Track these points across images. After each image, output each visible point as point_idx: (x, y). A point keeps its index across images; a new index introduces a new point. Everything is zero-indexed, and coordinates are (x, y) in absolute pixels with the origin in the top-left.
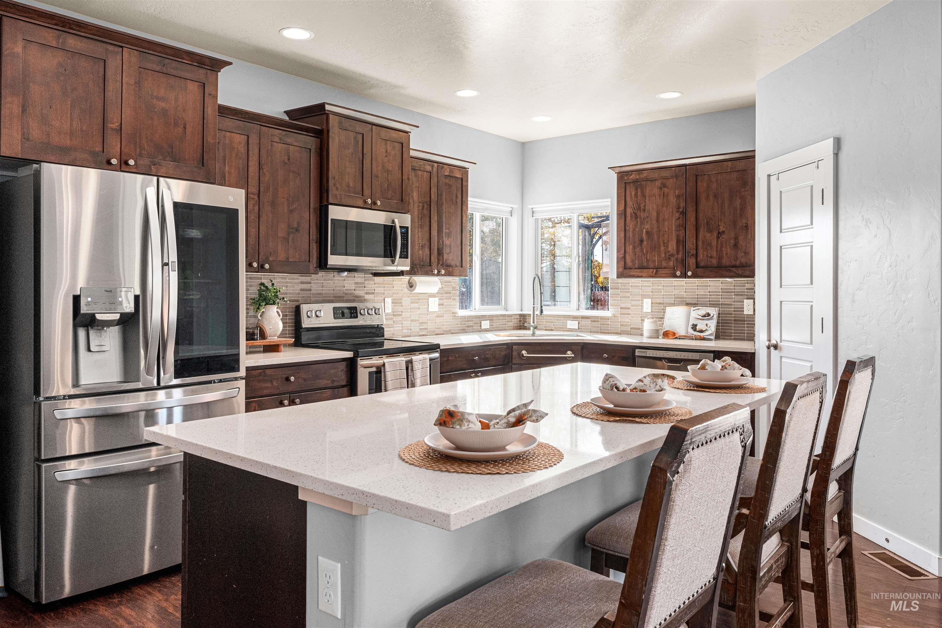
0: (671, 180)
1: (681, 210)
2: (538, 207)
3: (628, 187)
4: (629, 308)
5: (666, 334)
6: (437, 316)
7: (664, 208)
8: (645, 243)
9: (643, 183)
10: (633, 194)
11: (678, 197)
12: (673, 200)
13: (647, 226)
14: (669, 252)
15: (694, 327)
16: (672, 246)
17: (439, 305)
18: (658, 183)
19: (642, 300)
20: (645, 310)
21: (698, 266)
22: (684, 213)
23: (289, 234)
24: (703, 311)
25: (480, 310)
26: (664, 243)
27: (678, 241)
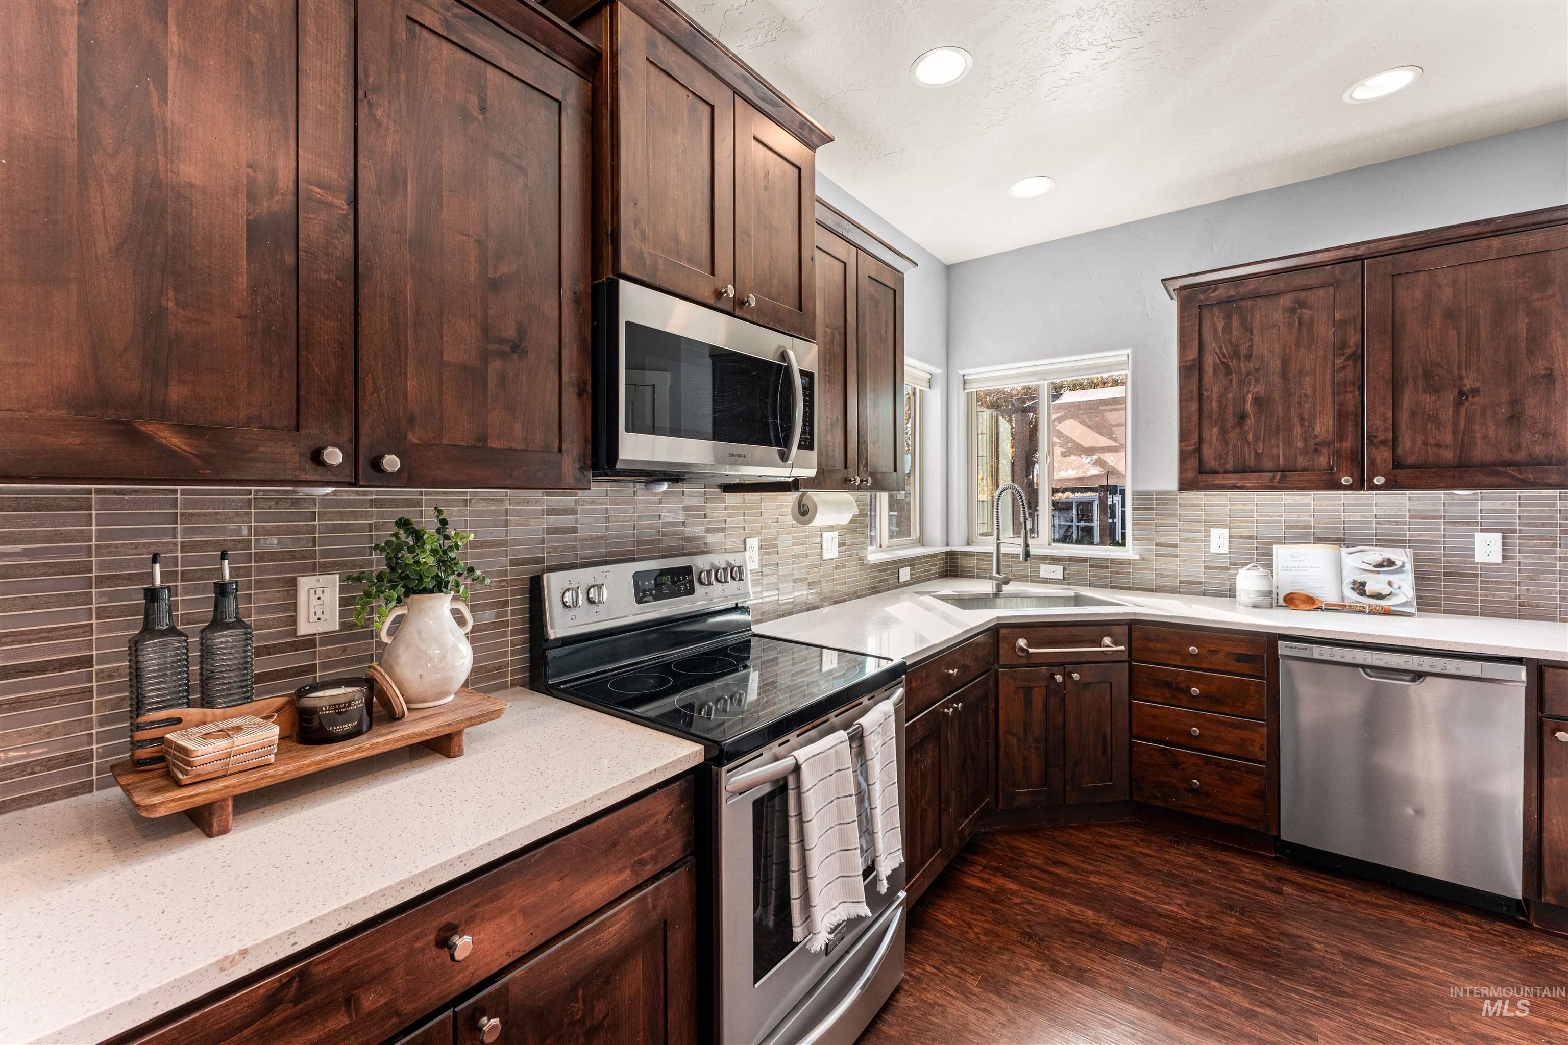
0: (1321, 292)
1: (1349, 351)
2: (972, 373)
3: (1206, 314)
4: (1176, 546)
5: (1292, 601)
6: (836, 568)
7: (1302, 350)
8: (1251, 421)
9: (1244, 303)
10: (1220, 326)
11: (1341, 325)
12: (1324, 331)
13: (1258, 389)
14: (1316, 437)
15: (1360, 588)
16: (1324, 425)
17: (840, 545)
18: (1286, 301)
19: (1207, 531)
20: (1214, 548)
21: (1397, 464)
22: (1356, 357)
24: (1377, 554)
25: (891, 548)
26: (1302, 419)
27: (1340, 415)
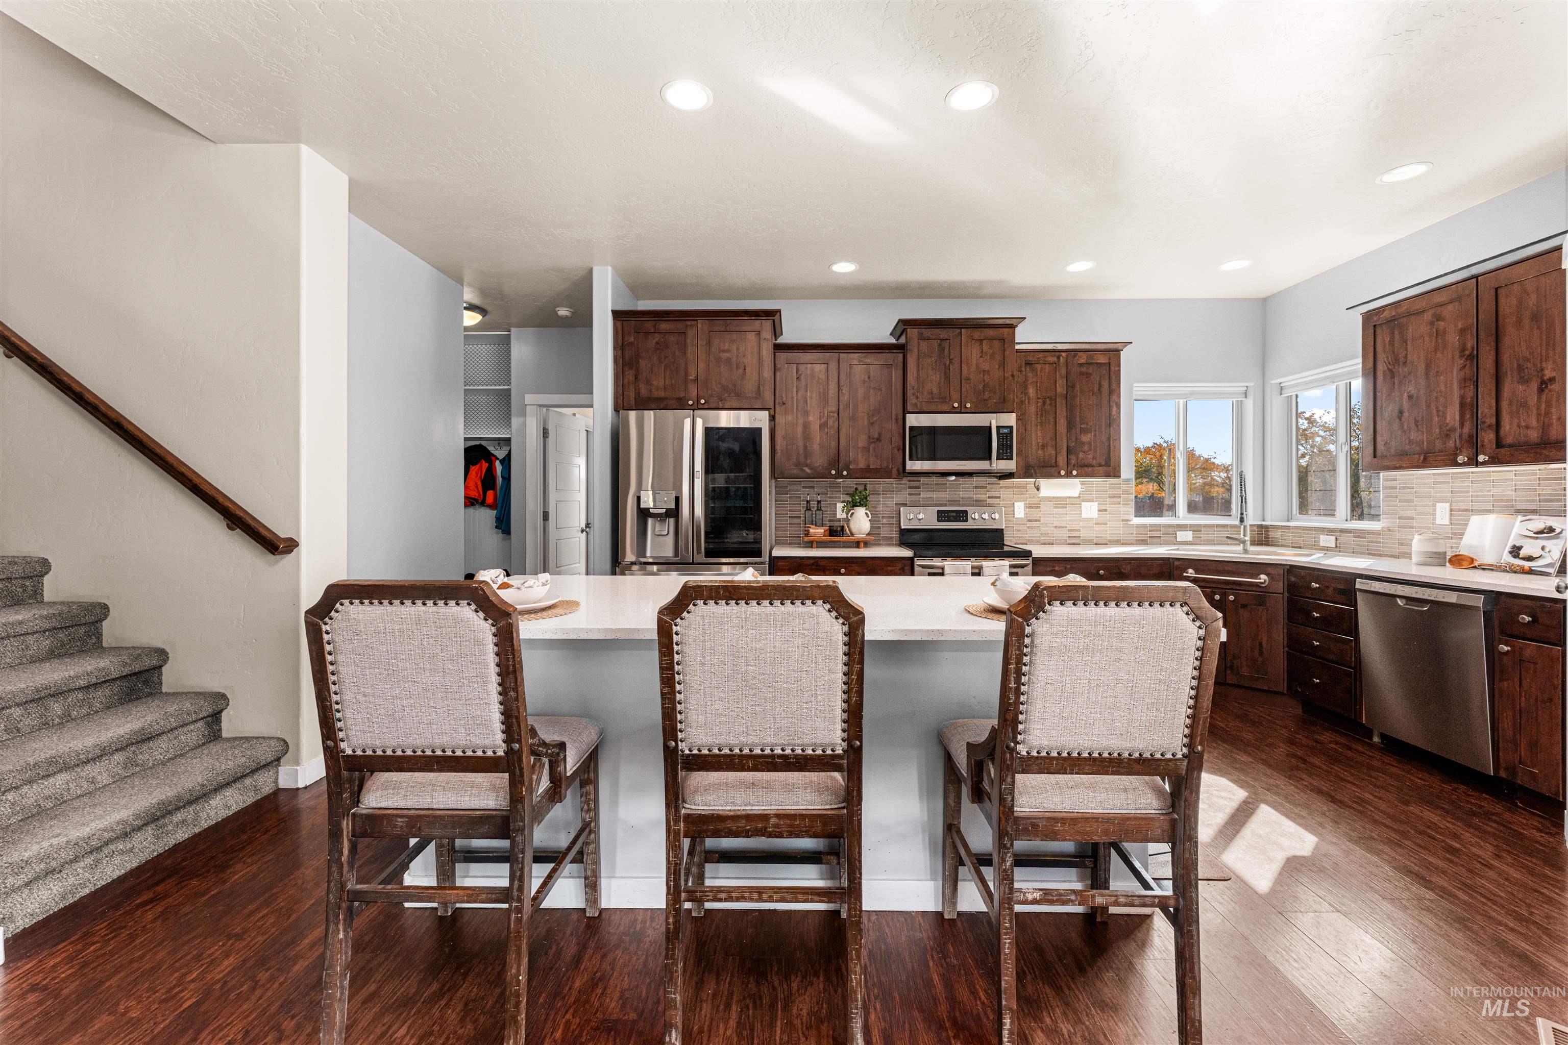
0: (1450, 307)
1: (1467, 353)
2: (1287, 380)
3: (1379, 331)
4: (1412, 518)
6: (1096, 524)
7: (1439, 355)
8: (1406, 414)
9: (1401, 320)
10: (1387, 340)
11: (1463, 331)
12: (1453, 339)
13: (1410, 388)
14: (1447, 424)
15: (1516, 551)
16: (1453, 415)
17: (1099, 511)
18: (1428, 316)
19: (1434, 506)
20: (1438, 521)
21: (1499, 445)
22: (1474, 358)
23: (869, 443)
24: (1540, 522)
25: (1184, 518)
26: (1438, 411)
27: (1462, 406)
